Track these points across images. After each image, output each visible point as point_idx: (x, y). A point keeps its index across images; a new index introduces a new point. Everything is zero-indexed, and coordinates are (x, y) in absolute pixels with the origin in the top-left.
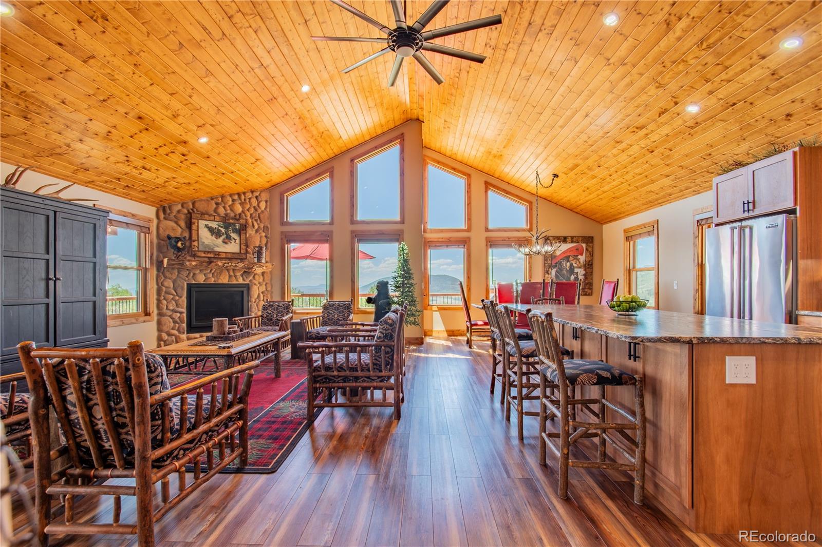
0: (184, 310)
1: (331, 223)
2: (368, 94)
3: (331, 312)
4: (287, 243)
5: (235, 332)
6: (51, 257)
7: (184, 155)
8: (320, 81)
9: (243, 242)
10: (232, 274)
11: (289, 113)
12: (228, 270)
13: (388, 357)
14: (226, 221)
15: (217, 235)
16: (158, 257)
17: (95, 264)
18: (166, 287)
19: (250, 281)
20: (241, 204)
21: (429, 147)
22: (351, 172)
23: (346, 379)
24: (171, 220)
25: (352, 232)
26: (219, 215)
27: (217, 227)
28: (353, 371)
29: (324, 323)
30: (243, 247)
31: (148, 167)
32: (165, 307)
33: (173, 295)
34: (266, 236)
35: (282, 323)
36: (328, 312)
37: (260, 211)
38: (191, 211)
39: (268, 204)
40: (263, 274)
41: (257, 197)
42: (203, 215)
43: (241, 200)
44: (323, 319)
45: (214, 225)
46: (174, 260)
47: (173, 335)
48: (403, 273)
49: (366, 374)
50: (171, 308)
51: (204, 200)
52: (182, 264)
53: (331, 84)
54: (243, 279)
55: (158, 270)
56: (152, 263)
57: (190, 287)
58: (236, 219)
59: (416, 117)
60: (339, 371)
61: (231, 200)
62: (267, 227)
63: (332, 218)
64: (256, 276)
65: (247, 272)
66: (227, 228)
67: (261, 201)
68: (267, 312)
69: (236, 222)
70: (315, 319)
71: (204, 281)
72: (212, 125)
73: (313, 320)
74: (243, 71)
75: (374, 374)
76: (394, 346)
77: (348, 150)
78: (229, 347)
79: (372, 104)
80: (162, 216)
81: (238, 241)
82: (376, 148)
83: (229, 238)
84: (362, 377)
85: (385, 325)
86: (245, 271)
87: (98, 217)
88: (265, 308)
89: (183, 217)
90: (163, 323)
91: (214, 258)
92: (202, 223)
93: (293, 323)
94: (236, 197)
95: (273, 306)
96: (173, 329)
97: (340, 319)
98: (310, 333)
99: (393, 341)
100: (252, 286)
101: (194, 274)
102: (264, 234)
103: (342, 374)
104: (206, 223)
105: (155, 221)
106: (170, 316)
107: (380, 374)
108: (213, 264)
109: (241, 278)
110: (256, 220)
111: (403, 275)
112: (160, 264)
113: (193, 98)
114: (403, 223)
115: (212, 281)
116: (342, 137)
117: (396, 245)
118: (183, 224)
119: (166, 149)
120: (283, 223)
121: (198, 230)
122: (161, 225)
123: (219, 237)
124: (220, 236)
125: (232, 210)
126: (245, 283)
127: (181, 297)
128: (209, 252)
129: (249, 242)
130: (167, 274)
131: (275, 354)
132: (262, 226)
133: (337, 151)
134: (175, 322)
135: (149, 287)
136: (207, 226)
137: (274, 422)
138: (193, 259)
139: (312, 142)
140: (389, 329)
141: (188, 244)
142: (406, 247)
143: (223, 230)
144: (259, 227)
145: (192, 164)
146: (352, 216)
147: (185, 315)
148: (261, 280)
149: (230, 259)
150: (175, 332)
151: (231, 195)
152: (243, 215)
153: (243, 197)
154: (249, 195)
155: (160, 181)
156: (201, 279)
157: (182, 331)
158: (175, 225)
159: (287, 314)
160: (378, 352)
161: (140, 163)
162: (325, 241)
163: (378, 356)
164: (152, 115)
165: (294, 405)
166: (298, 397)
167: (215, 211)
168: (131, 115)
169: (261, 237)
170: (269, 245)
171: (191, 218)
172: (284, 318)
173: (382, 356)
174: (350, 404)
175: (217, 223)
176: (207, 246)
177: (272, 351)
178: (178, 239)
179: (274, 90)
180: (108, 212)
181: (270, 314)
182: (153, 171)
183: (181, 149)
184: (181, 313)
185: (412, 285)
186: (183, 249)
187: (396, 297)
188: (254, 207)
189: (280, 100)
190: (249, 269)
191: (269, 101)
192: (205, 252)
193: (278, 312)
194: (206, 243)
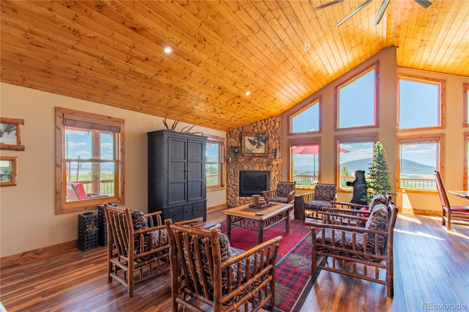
0: (238, 184)
1: (320, 131)
2: (351, 38)
3: (320, 191)
4: (291, 146)
5: (264, 204)
6: (186, 161)
7: (239, 103)
8: (317, 39)
9: (267, 147)
10: (261, 165)
11: (295, 66)
12: (259, 163)
13: (381, 243)
14: (258, 136)
15: (253, 144)
16: (227, 157)
17: (202, 163)
18: (230, 172)
19: (270, 169)
20: (266, 125)
21: (401, 66)
22: (335, 96)
23: (342, 253)
24: (232, 138)
25: (335, 137)
26: (255, 133)
28: (349, 249)
29: (316, 198)
30: (267, 150)
31: (223, 113)
32: (230, 183)
33: (233, 176)
34: (279, 143)
35: (289, 197)
36: (319, 191)
37: (276, 128)
38: (241, 132)
39: (280, 123)
40: (277, 165)
41: (274, 121)
42: (247, 134)
43: (266, 123)
44: (315, 195)
45: (252, 138)
46: (234, 159)
47: (233, 197)
48: (378, 165)
49: (361, 253)
50: (232, 183)
51: (248, 126)
52: (237, 161)
53: (324, 39)
54: (267, 168)
55: (227, 164)
56: (224, 161)
57: (241, 172)
58: (263, 134)
59: (391, 45)
60: (336, 246)
61: (260, 124)
62: (280, 137)
63: (321, 128)
64: (274, 166)
65: (269, 164)
66: (258, 140)
67: (276, 122)
68: (280, 189)
69: (263, 136)
70: (310, 195)
72: (252, 84)
73: (309, 196)
74: (269, 48)
75: (368, 254)
76: (387, 235)
77: (333, 82)
78: (261, 215)
79: (353, 45)
80: (229, 136)
81: (264, 147)
82: (355, 75)
83: (259, 145)
84: (356, 255)
85: (378, 217)
86: (267, 164)
87: (203, 140)
88: (278, 186)
89: (238, 135)
90: (229, 191)
91: (252, 156)
92: (247, 138)
93: (296, 197)
94: (263, 122)
95: (283, 185)
96: (233, 194)
97: (328, 196)
98: (307, 205)
99: (387, 231)
100: (271, 172)
101: (243, 165)
102: (278, 142)
103: (339, 249)
104: (248, 137)
105: (226, 139)
106: (232, 187)
107: (373, 256)
108: (252, 160)
109: (266, 167)
110: (274, 134)
111: (378, 166)
112: (228, 160)
113: (243, 71)
114: (378, 127)
115: (251, 169)
116: (329, 74)
117: (372, 144)
118: (238, 139)
119: (231, 102)
120: (289, 134)
121: (244, 142)
122: (228, 141)
124: (255, 144)
125: (261, 129)
126: (268, 170)
127: (237, 178)
128: (250, 154)
129: (270, 147)
130: (231, 166)
131: (286, 219)
132: (277, 137)
133: (324, 84)
134: (234, 190)
135: (223, 172)
136: (249, 139)
137: (289, 271)
138: (242, 157)
139: (309, 81)
140: (383, 221)
141: (240, 150)
142: (381, 145)
143: (256, 141)
144: (275, 138)
145: (242, 107)
146: (335, 126)
147: (238, 187)
148: (276, 169)
149: (260, 157)
150: (234, 196)
151: (260, 121)
152: (267, 131)
153: (267, 121)
154: (270, 120)
155: (228, 119)
156: (246, 168)
157: (237, 195)
158: (234, 140)
159: (292, 190)
160: (372, 238)
161: (219, 111)
162: (315, 144)
163: (371, 241)
164: (225, 85)
165: (300, 259)
166: (302, 253)
167: (253, 131)
168: (216, 88)
169: (276, 144)
170: (281, 148)
171: (241, 136)
172: (290, 194)
173: (376, 241)
174: (346, 273)
175: (253, 137)
176: (249, 150)
177: (285, 216)
178: (236, 147)
179: (287, 54)
180: (207, 137)
181: (282, 189)
182: (225, 114)
183: (238, 100)
184: (237, 186)
185: (386, 174)
186: (238, 153)
187: (372, 182)
188: (273, 126)
189: (290, 59)
190: (270, 162)
191: (283, 62)
192: (248, 154)
193: (287, 189)
194: (248, 149)
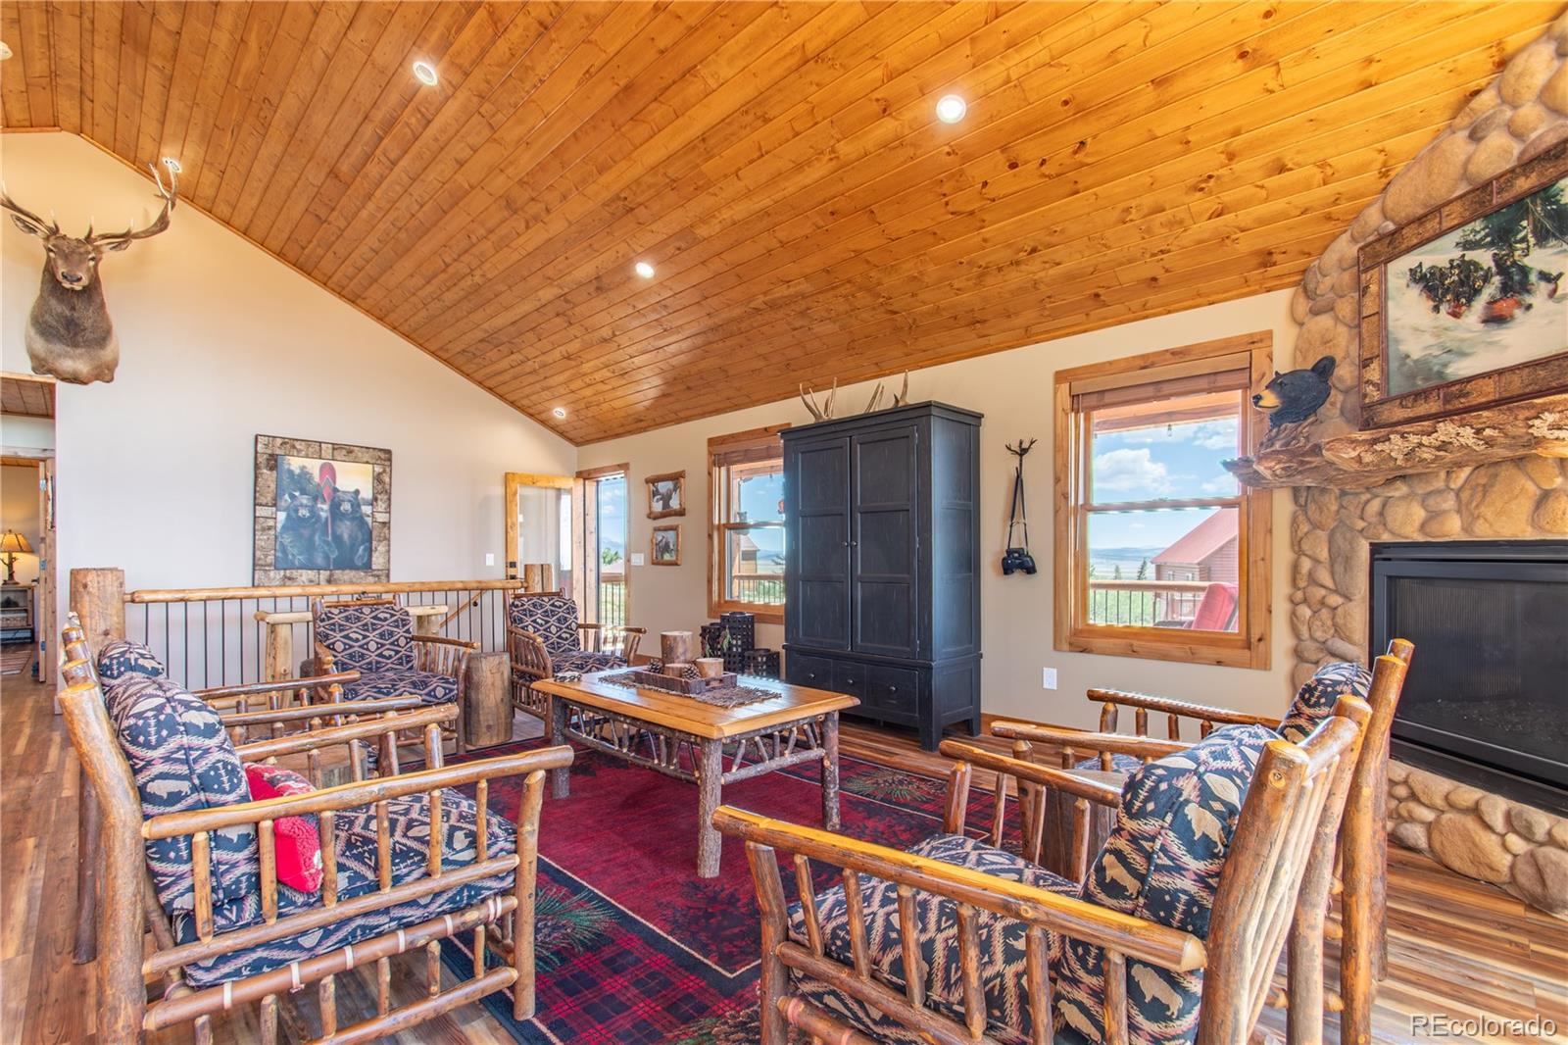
14: (1496, 205)
15: (1458, 297)
18: (1311, 559)
24: (1325, 313)
27: (1457, 254)
32: (1307, 631)
33: (1325, 587)
38: (1372, 238)
42: (1398, 233)
45: (1441, 254)
50: (1323, 637)
51: (1418, 161)
55: (1296, 500)
66: (1503, 235)
71: (1423, 527)
80: (1303, 308)
83: (1513, 284)
89: (1349, 278)
91: (1441, 414)
92: (1398, 272)
101: (1386, 502)
104: (1414, 261)
115: (1453, 528)
118: (1348, 307)
121: (1383, 311)
122: (1299, 342)
123: (1470, 301)
124: (1472, 295)
125: (1554, 112)
127: (1351, 599)
136: (1418, 277)
143: (1485, 259)
156: (1408, 522)
158: (1331, 322)
167: (1465, 173)
175: (1457, 235)
176: (1423, 367)
194: (1416, 355)
